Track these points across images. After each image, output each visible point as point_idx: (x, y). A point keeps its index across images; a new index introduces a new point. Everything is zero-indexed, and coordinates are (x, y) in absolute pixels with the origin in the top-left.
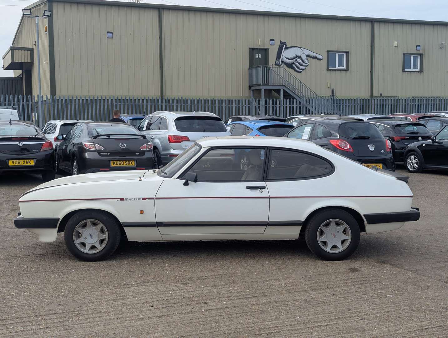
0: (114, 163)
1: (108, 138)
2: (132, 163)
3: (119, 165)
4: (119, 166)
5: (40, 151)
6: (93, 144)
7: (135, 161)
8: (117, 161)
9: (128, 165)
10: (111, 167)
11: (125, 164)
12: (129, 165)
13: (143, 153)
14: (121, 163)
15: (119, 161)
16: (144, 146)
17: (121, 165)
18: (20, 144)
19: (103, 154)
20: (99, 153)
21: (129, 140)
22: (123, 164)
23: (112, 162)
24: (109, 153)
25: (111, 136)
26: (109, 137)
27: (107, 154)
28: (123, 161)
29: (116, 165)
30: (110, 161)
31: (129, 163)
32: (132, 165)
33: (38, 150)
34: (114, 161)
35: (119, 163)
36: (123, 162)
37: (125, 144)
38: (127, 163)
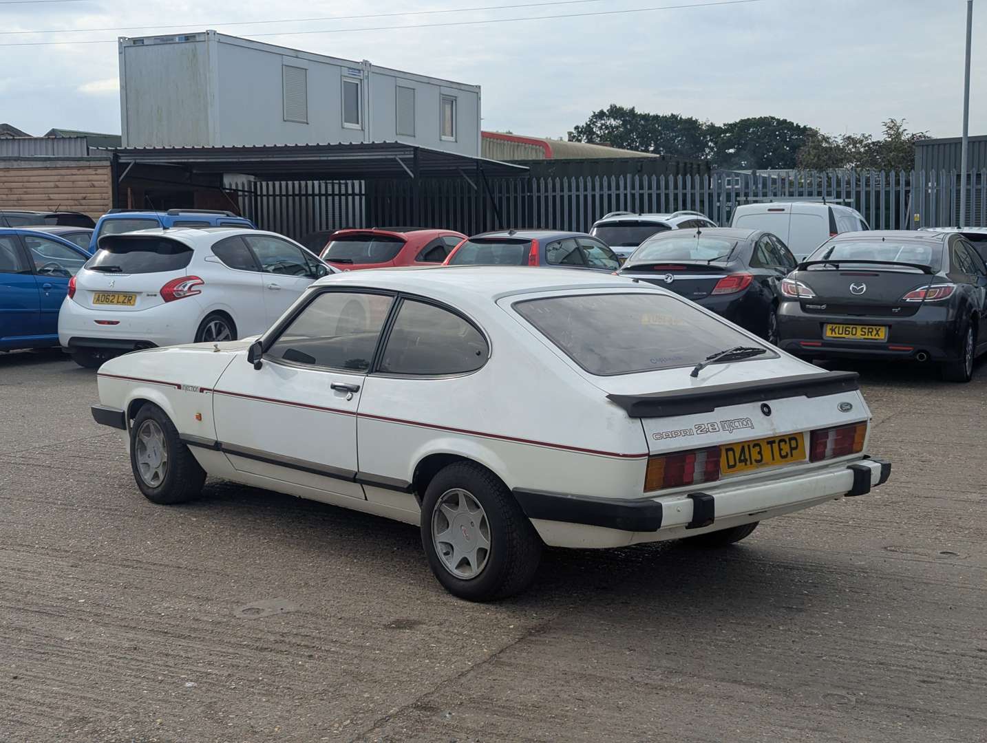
0: (833, 330)
1: (835, 269)
2: (877, 331)
3: (843, 335)
4: (844, 338)
5: (709, 294)
6: (793, 282)
7: (887, 328)
8: (841, 326)
9: (866, 337)
10: (824, 338)
11: (859, 332)
12: (870, 337)
13: (913, 308)
14: (850, 330)
15: (845, 326)
16: (917, 290)
17: (850, 336)
18: (667, 279)
19: (811, 306)
20: (804, 304)
21: (877, 275)
22: (854, 333)
23: (829, 327)
24: (824, 307)
25: (840, 265)
26: (837, 267)
27: (819, 307)
28: (857, 326)
29: (838, 335)
30: (825, 325)
31: (871, 332)
32: (877, 337)
33: (705, 293)
34: (834, 326)
35: (846, 331)
36: (856, 328)
37: (864, 286)
38: (866, 331)
